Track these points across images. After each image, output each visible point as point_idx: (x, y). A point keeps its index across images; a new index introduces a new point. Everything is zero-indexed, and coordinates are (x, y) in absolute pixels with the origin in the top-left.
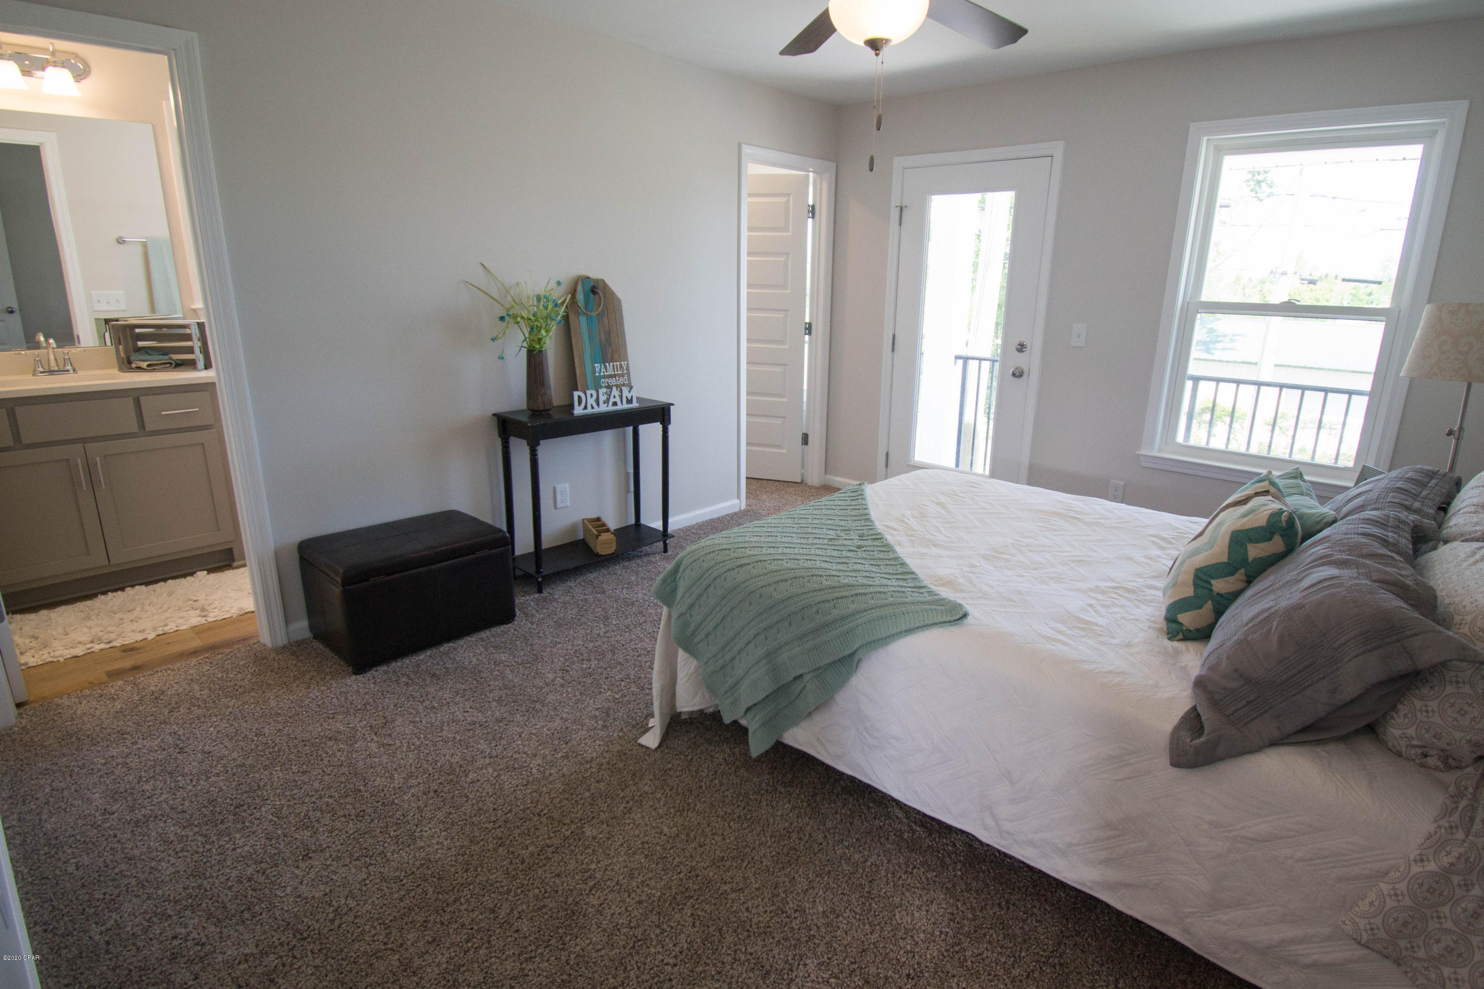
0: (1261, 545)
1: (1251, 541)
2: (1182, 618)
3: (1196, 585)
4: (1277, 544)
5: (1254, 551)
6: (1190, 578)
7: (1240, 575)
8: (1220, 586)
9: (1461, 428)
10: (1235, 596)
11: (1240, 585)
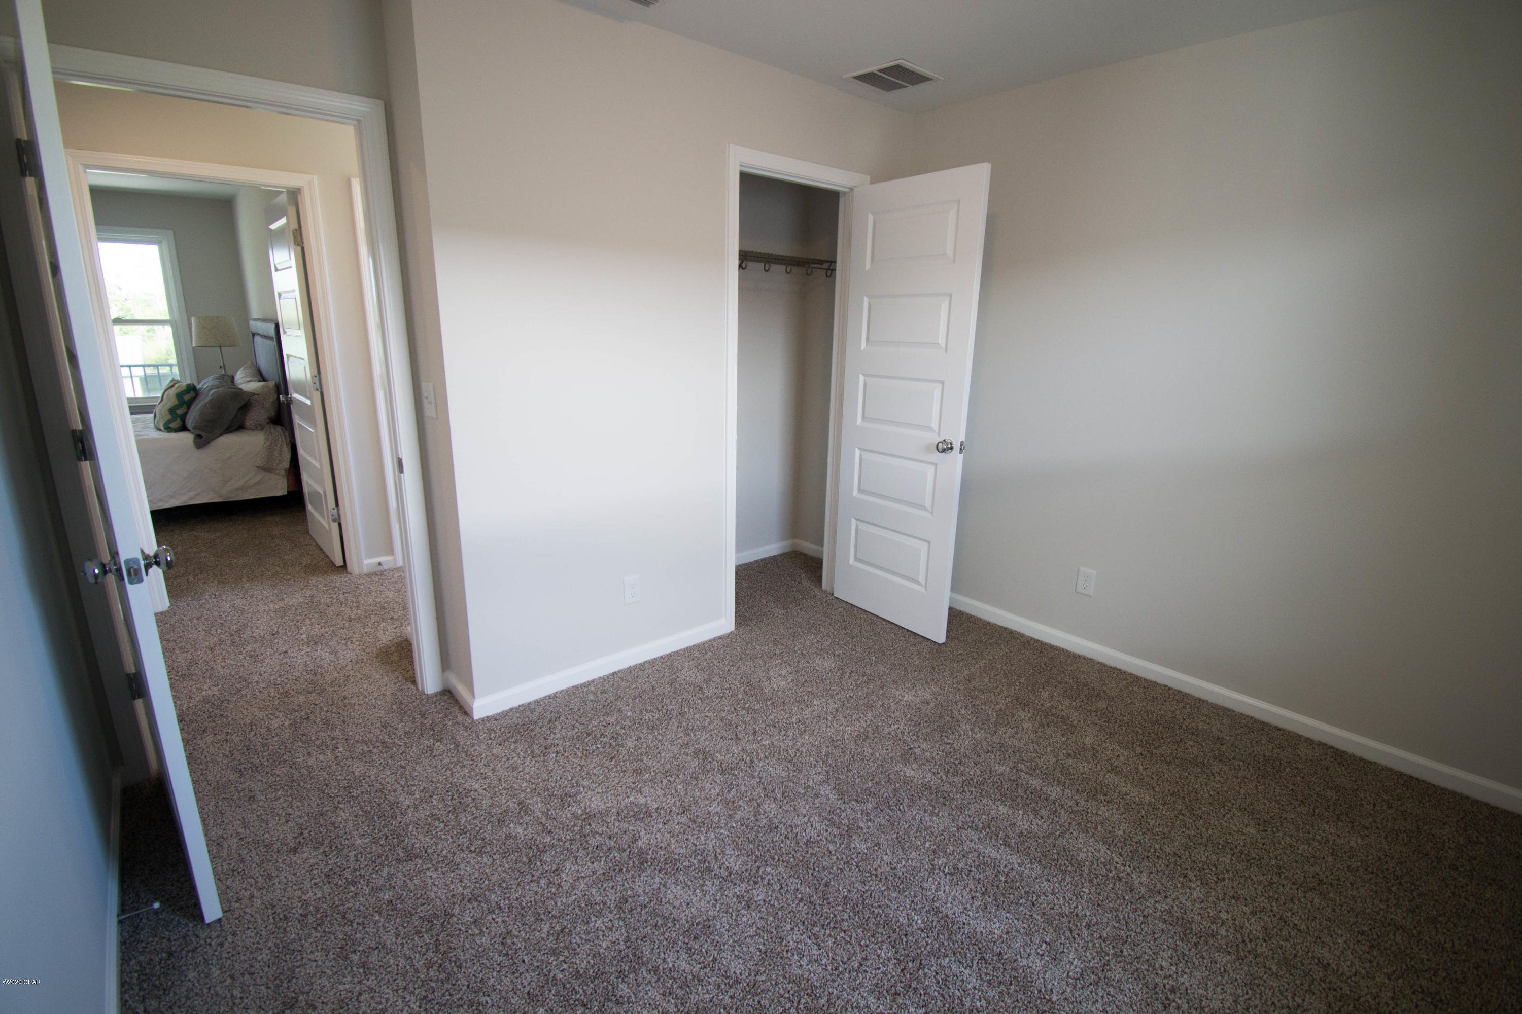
0: (187, 395)
1: (185, 395)
2: (171, 426)
3: (171, 414)
4: (192, 394)
5: (186, 398)
6: (168, 413)
7: (185, 406)
8: (180, 412)
9: (224, 365)
10: (186, 413)
11: (186, 410)
